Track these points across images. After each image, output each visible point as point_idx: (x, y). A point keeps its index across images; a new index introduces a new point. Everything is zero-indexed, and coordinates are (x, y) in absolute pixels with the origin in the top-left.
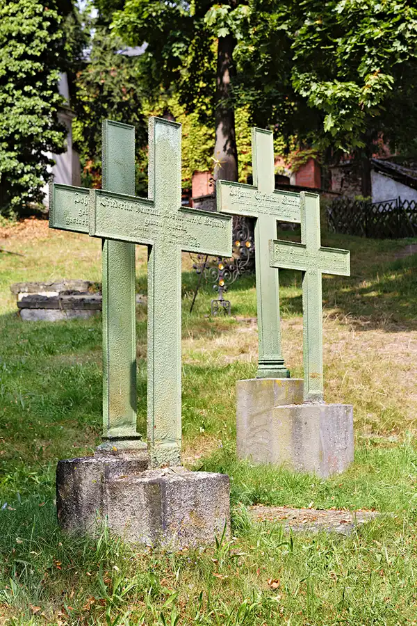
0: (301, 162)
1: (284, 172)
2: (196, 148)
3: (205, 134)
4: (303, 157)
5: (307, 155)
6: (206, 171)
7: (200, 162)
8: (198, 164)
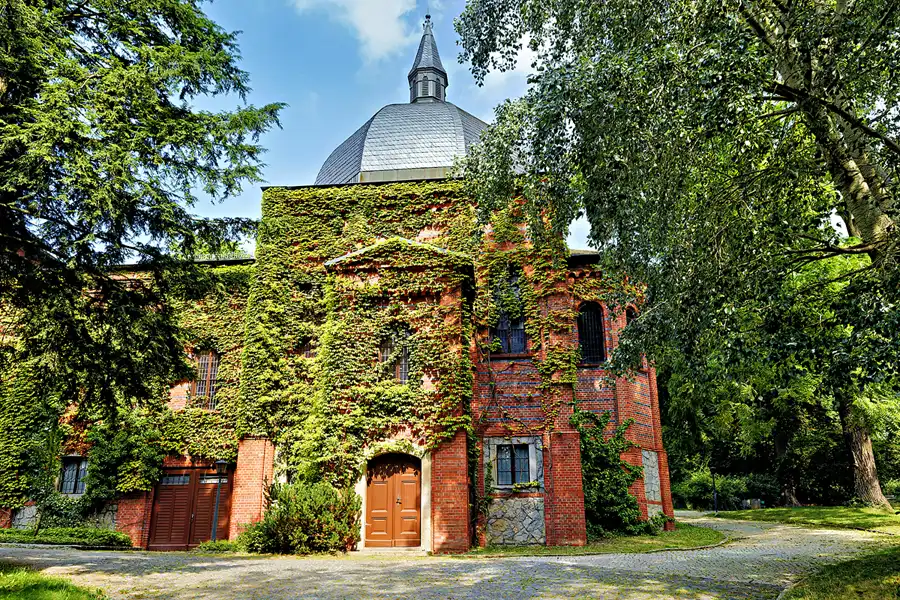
0: (445, 434)
1: (412, 449)
2: (250, 400)
3: (269, 380)
4: (450, 426)
5: (455, 423)
6: (264, 436)
7: (253, 421)
8: (251, 423)
